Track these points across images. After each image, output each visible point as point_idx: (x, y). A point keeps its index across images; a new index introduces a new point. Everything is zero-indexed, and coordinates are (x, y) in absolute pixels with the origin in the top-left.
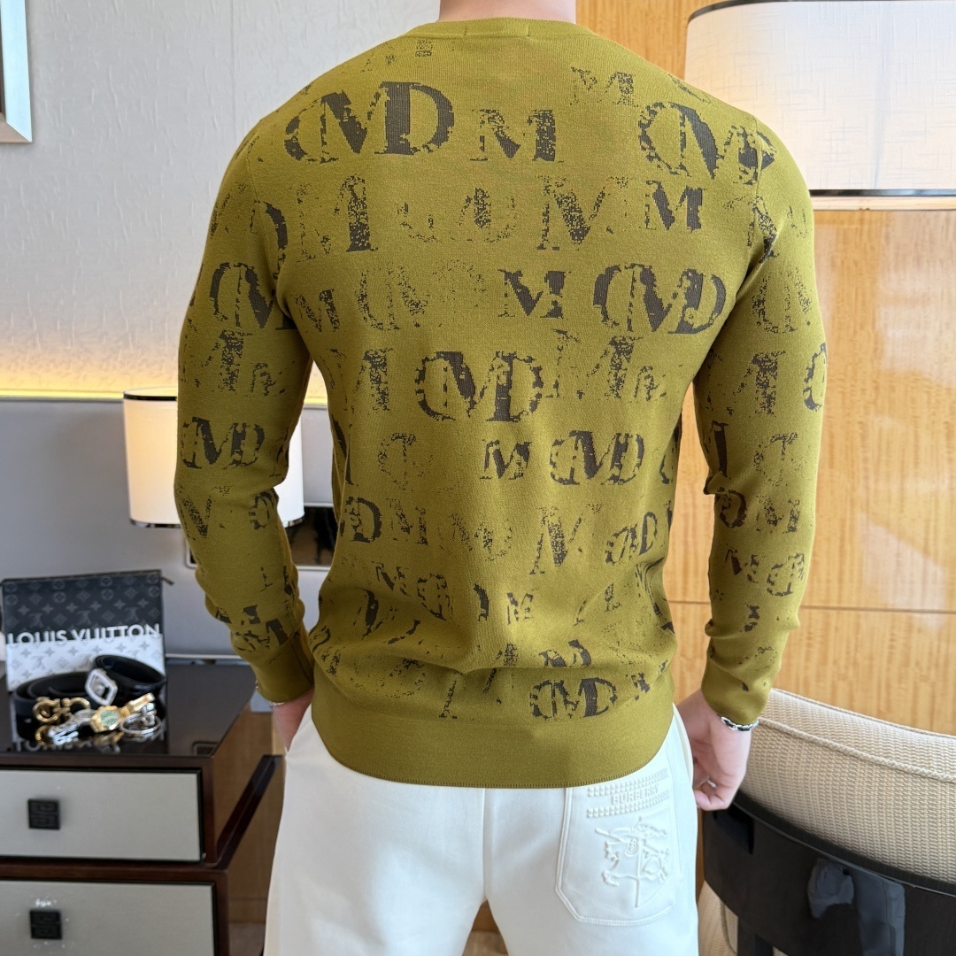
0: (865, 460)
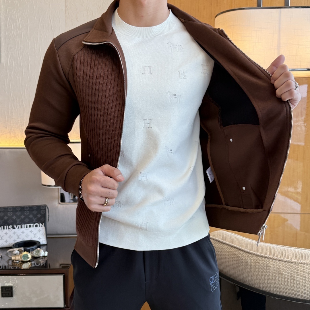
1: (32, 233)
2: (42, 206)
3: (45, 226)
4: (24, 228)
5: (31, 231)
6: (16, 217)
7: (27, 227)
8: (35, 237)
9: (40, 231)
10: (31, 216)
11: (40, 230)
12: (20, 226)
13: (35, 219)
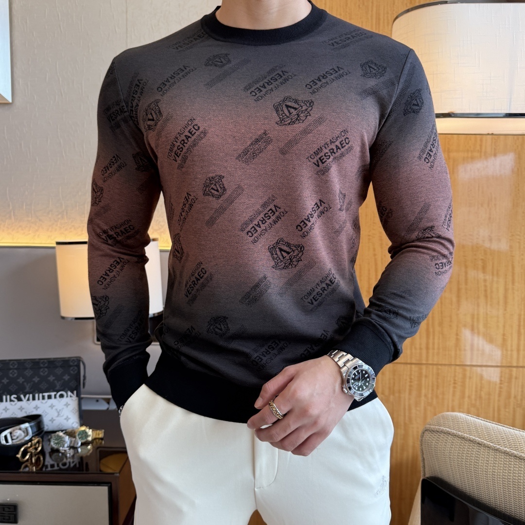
0: (485, 281)
1: (54, 408)
2: (72, 359)
3: (78, 395)
4: (39, 399)
5: (52, 405)
6: (23, 380)
7: (43, 398)
8: (58, 416)
9: (69, 405)
10: (51, 378)
11: (69, 403)
12: (31, 396)
13: (59, 382)
